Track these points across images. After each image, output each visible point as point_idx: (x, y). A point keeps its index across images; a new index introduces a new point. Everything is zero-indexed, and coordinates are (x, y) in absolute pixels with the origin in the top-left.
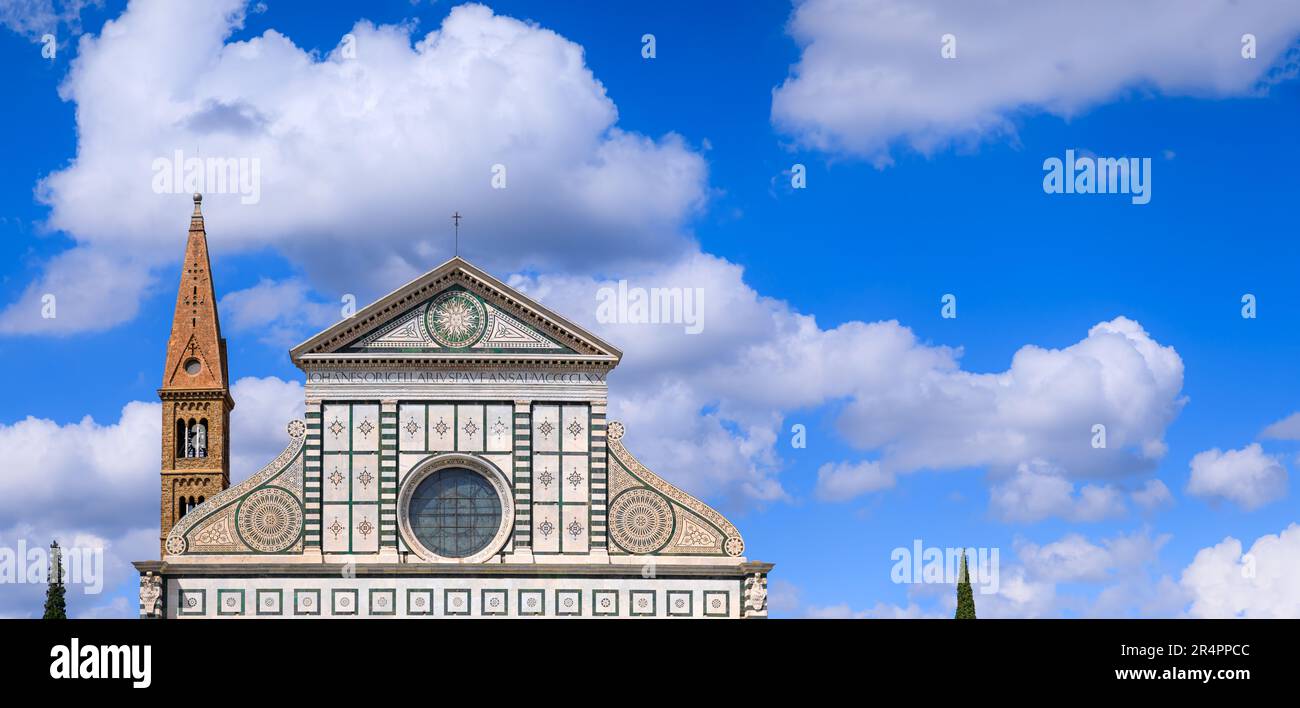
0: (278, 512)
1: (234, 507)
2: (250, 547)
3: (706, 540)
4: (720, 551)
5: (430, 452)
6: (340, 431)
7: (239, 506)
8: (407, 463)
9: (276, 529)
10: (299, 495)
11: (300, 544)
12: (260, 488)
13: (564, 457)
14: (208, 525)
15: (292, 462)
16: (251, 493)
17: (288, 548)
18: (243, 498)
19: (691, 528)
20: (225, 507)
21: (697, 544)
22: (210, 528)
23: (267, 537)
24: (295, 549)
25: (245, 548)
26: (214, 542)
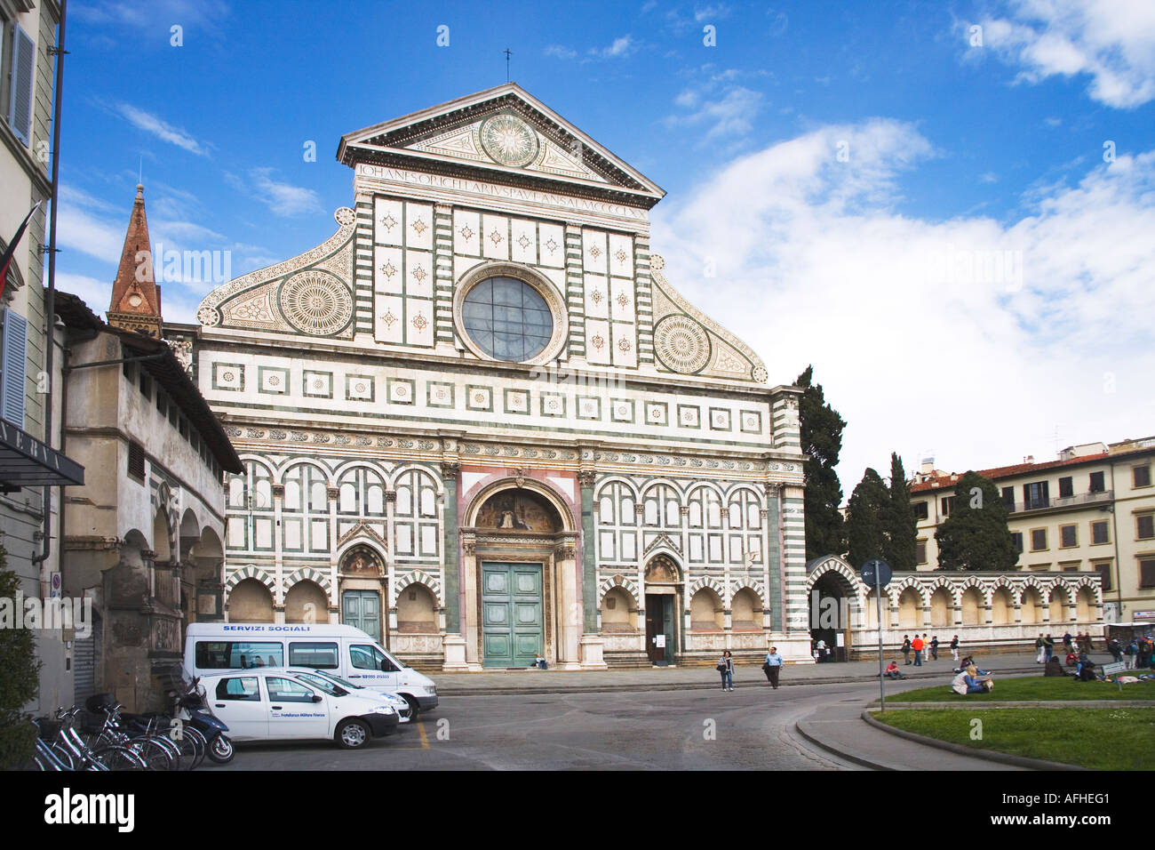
0: (326, 296)
1: (277, 284)
2: (293, 327)
3: (738, 367)
4: (749, 377)
5: (485, 258)
6: (392, 225)
7: (283, 284)
8: (462, 265)
9: (322, 313)
10: (350, 283)
11: (349, 330)
12: (306, 269)
13: (612, 279)
14: (246, 300)
15: (341, 248)
16: (296, 273)
17: (337, 333)
18: (286, 278)
19: (724, 355)
20: (266, 283)
21: (730, 369)
22: (248, 303)
23: (313, 319)
24: (344, 334)
25: (289, 329)
26: (253, 318)
